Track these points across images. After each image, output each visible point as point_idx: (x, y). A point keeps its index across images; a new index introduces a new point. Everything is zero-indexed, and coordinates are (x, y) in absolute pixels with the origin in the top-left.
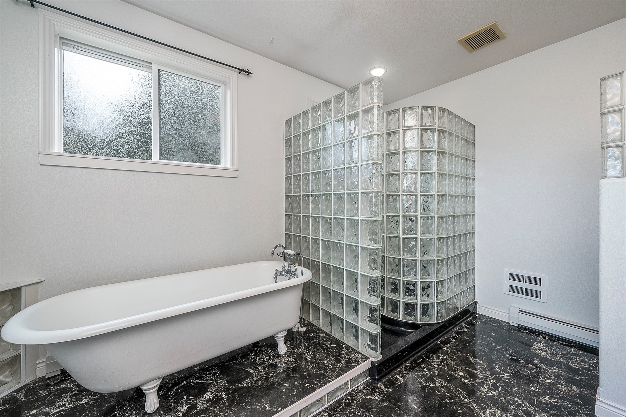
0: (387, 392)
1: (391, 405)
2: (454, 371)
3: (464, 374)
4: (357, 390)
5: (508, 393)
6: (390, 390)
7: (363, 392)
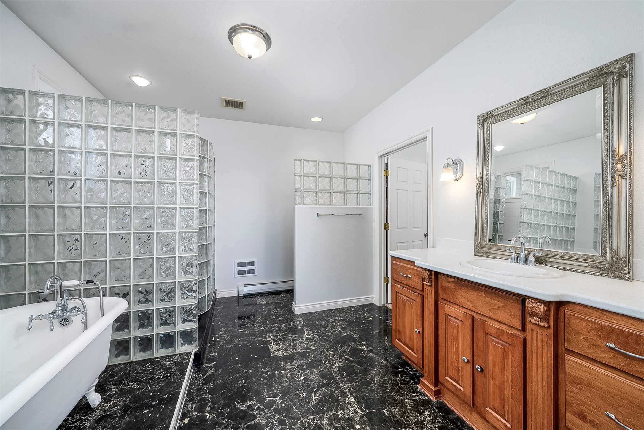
0: (213, 365)
1: (224, 368)
2: (237, 332)
3: (243, 330)
4: (193, 379)
5: (267, 325)
6: (215, 363)
7: (199, 377)
